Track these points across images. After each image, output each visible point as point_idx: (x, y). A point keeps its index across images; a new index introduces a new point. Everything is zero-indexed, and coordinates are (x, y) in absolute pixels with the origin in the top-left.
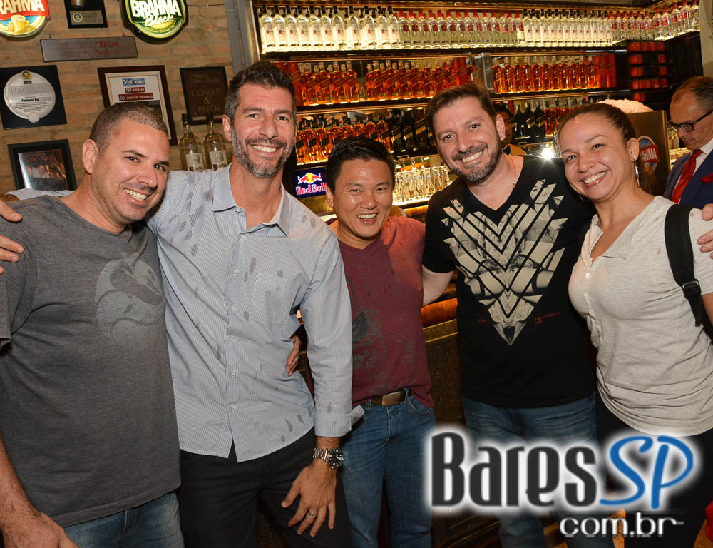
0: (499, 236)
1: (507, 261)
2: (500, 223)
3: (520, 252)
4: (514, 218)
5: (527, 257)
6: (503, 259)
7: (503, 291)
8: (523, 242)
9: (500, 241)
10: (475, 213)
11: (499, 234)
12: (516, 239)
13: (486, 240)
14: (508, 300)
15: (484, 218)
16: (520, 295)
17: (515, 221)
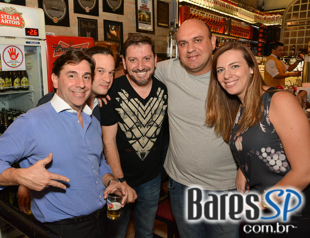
0: (144, 111)
1: (146, 123)
2: (146, 105)
3: (152, 119)
4: (151, 104)
5: (155, 122)
6: (144, 122)
7: (142, 137)
8: (154, 115)
9: (145, 114)
10: (135, 99)
11: (144, 110)
12: (152, 113)
13: (139, 113)
14: (144, 141)
15: (139, 102)
16: (150, 138)
17: (152, 105)
